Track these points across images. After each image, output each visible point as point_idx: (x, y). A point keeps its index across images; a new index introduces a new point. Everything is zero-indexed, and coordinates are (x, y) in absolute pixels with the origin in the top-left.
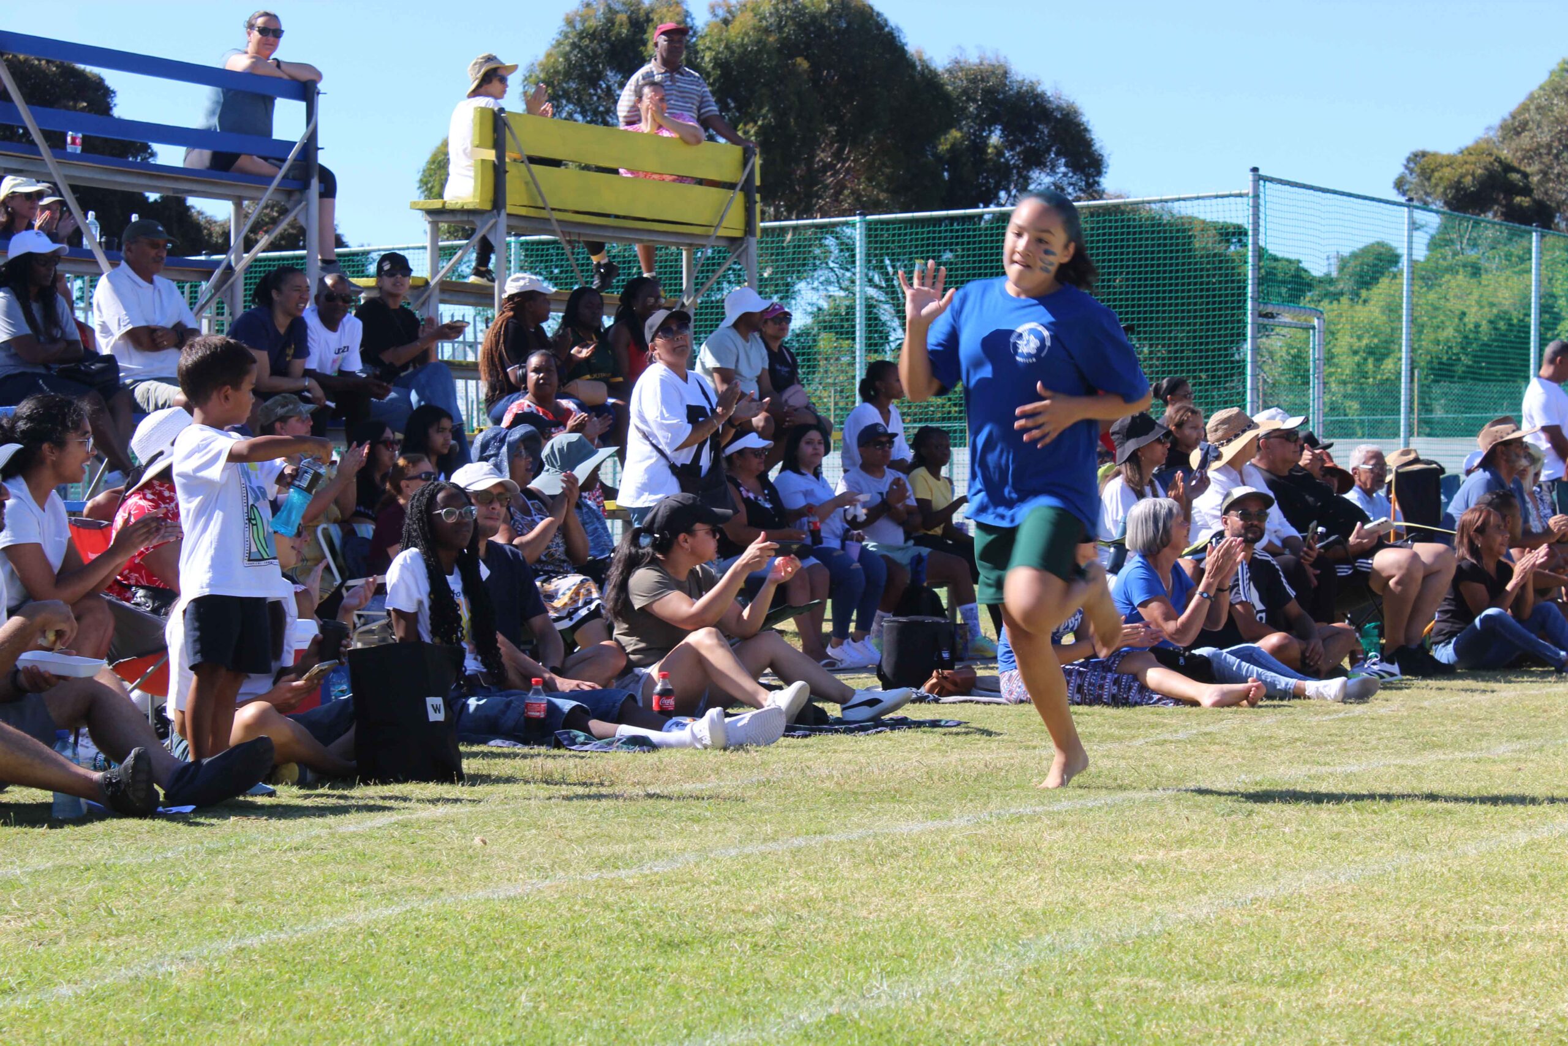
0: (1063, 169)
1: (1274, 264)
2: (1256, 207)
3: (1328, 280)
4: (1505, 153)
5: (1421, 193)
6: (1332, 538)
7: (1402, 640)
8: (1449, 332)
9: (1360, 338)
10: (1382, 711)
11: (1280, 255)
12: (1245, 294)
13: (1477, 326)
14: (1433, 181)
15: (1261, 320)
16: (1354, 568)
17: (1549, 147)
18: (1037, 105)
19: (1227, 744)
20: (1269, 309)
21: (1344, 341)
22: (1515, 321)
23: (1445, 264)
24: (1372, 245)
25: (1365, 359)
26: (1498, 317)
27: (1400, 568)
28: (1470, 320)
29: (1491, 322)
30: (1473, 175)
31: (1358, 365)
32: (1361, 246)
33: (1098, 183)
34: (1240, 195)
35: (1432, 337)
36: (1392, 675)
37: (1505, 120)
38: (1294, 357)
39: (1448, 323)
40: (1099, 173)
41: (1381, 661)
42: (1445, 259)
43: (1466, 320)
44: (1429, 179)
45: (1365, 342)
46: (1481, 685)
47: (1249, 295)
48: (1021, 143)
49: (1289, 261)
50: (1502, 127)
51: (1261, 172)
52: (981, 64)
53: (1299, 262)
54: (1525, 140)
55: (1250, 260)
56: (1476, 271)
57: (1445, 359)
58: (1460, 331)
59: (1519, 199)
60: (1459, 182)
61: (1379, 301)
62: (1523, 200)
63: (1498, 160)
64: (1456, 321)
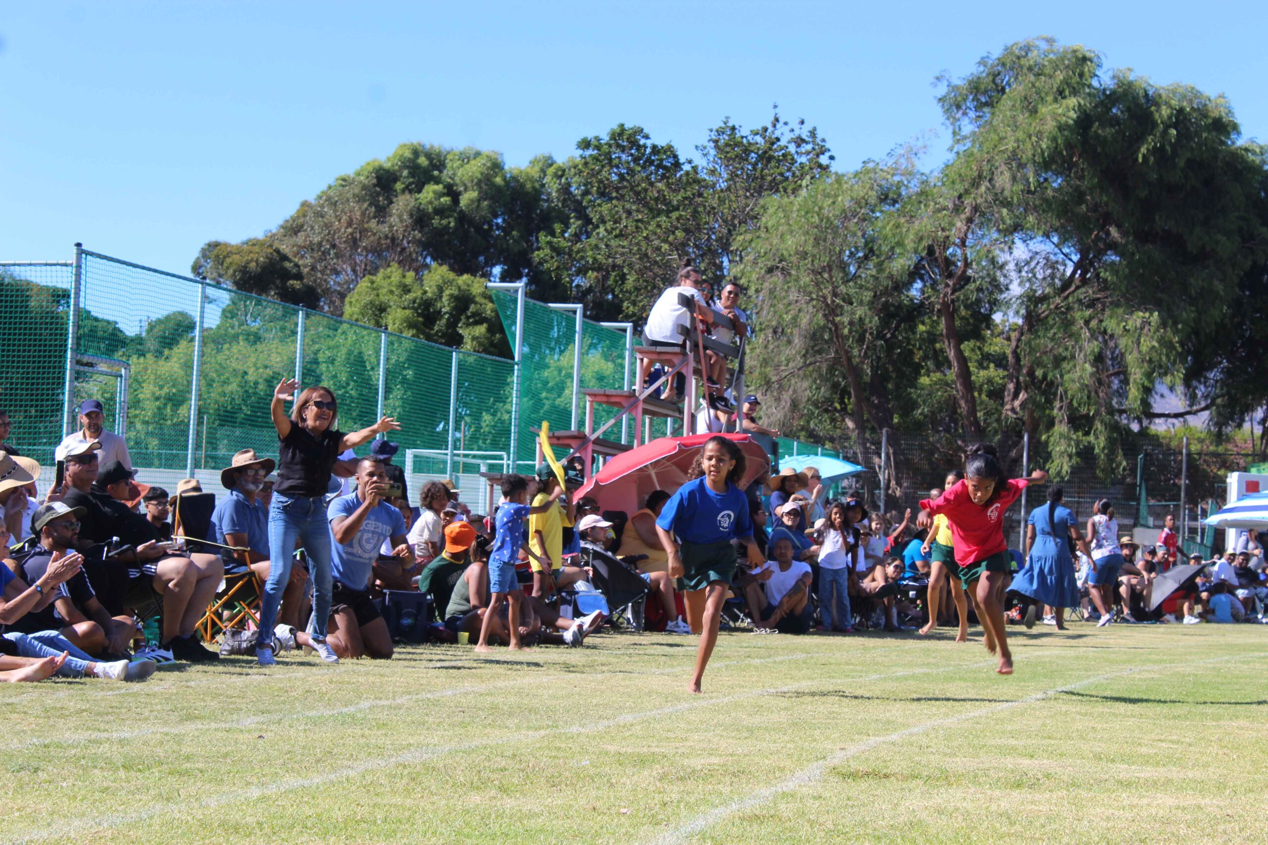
1: (95, 324)
2: (78, 275)
3: (139, 340)
4: (285, 248)
5: (215, 275)
6: (125, 547)
7: (177, 631)
8: (233, 387)
9: (161, 388)
10: (156, 689)
11: (100, 316)
12: (66, 346)
13: (256, 383)
14: (225, 265)
15: (78, 367)
16: (142, 572)
17: (320, 244)
19: (25, 713)
20: (85, 359)
21: (147, 391)
23: (233, 332)
24: (174, 314)
25: (165, 405)
26: (273, 377)
27: (178, 573)
28: (251, 378)
29: (266, 380)
30: (257, 261)
31: (159, 408)
32: (165, 313)
34: (66, 265)
35: (220, 390)
36: (167, 659)
37: (286, 222)
39: (232, 380)
41: (159, 648)
42: (233, 328)
43: (247, 377)
44: (222, 264)
45: (166, 390)
46: (238, 670)
47: (70, 346)
49: (108, 322)
50: (282, 227)
51: (84, 247)
53: (116, 323)
54: (300, 239)
55: (71, 318)
56: (256, 338)
57: (229, 408)
58: (242, 387)
59: (291, 282)
60: (245, 267)
61: (179, 359)
62: (296, 284)
63: (277, 251)
64: (239, 379)
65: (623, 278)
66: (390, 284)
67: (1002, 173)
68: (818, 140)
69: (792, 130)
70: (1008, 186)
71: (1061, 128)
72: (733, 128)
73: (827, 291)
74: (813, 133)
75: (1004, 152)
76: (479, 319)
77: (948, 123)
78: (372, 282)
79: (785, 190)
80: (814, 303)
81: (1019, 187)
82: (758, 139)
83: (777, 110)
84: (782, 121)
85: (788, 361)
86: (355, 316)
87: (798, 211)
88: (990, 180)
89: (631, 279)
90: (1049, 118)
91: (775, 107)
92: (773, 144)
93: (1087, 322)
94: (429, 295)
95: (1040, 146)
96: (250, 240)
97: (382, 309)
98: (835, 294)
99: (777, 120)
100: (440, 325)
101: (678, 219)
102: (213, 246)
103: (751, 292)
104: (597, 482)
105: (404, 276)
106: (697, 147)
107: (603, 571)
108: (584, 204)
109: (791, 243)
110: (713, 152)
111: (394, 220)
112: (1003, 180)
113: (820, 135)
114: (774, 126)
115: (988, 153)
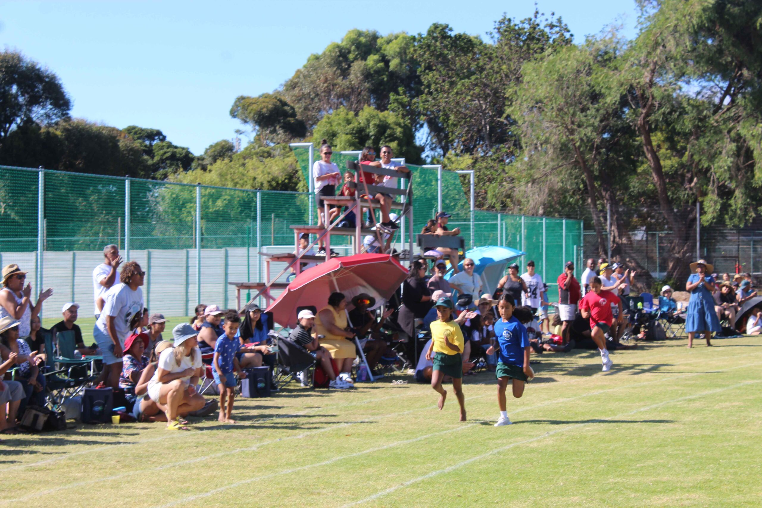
0: (50, 107)
1: (175, 150)
3: (201, 159)
4: (287, 99)
5: (243, 117)
11: (178, 145)
13: (262, 184)
14: (249, 111)
17: (309, 94)
18: (35, 74)
22: (280, 182)
23: (253, 151)
24: (220, 142)
25: (208, 200)
26: (273, 179)
28: (258, 181)
29: (269, 182)
30: (267, 108)
31: (205, 202)
33: (67, 114)
35: (241, 189)
37: (287, 82)
38: (174, 198)
39: (248, 182)
40: (69, 109)
42: (255, 149)
43: (256, 181)
44: (247, 110)
45: (208, 191)
48: (28, 93)
49: (183, 149)
50: (285, 85)
52: (6, 53)
53: (188, 149)
56: (269, 155)
57: (246, 200)
58: (253, 187)
59: (289, 119)
60: (260, 112)
61: (216, 171)
62: (292, 120)
63: (280, 101)
64: (251, 181)
65: (447, 116)
66: (339, 119)
67: (669, 41)
68: (563, 25)
69: (547, 20)
70: (673, 49)
71: (704, 10)
72: (509, 20)
73: (568, 120)
74: (559, 21)
75: (668, 27)
76: (392, 138)
77: (638, 8)
78: (329, 118)
79: (536, 59)
80: (560, 128)
81: (680, 49)
82: (527, 26)
83: (538, 6)
84: (540, 13)
85: (545, 165)
86: (318, 141)
87: (545, 70)
88: (664, 46)
89: (452, 117)
90: (696, 4)
91: (536, 4)
92: (535, 28)
93: (729, 132)
94: (362, 125)
95: (692, 22)
96: (263, 95)
97: (334, 135)
98: (573, 123)
99: (537, 13)
100: (369, 143)
101: (475, 80)
102: (241, 99)
103: (520, 122)
104: (289, 290)
105: (347, 114)
106: (487, 33)
107: (286, 350)
108: (418, 73)
109: (542, 92)
110: (497, 36)
111: (352, 77)
112: (671, 44)
113: (564, 21)
114: (536, 17)
115: (660, 28)
